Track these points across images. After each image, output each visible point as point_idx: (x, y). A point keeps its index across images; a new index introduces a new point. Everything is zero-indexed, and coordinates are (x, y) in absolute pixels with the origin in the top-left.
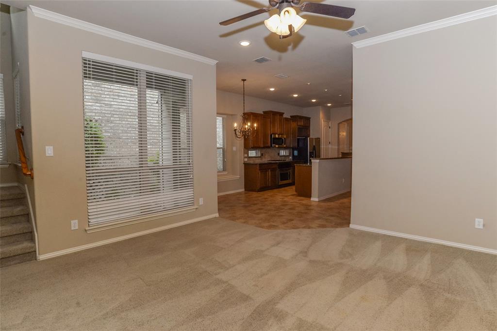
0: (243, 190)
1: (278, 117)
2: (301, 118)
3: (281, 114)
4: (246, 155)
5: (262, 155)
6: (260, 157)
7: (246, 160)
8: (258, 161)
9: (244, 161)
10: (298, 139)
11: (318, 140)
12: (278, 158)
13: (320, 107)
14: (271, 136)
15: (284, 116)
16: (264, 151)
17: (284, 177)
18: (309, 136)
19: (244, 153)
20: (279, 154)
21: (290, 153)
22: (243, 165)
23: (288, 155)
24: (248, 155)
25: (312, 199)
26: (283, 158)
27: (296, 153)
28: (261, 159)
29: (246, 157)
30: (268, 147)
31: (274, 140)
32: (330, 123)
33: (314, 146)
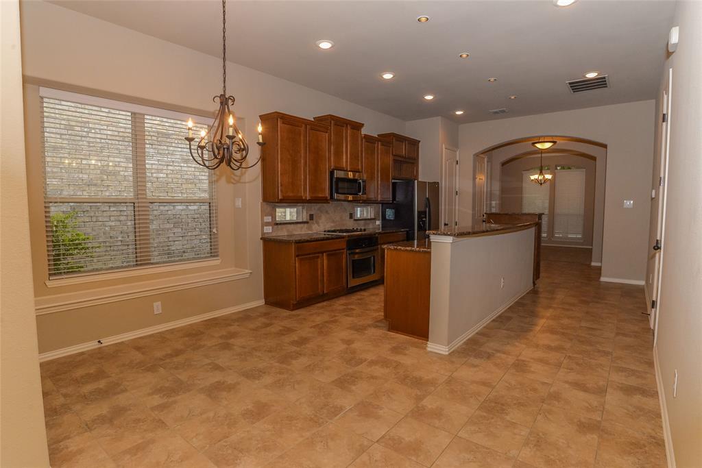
0: (262, 302)
1: (349, 131)
2: (401, 139)
3: (357, 126)
4: (268, 219)
5: (311, 217)
6: (307, 222)
7: (268, 229)
8: (301, 232)
9: (263, 233)
10: (394, 184)
11: (435, 187)
12: (350, 225)
13: (439, 118)
14: (332, 173)
15: (364, 131)
16: (315, 208)
17: (360, 267)
18: (416, 177)
19: (264, 214)
20: (351, 216)
21: (377, 213)
22: (262, 241)
23: (373, 217)
24: (274, 217)
25: (431, 347)
26: (361, 226)
27: (390, 214)
28: (310, 228)
29: (268, 224)
30: (324, 200)
31: (337, 185)
32: (458, 153)
33: (428, 199)
